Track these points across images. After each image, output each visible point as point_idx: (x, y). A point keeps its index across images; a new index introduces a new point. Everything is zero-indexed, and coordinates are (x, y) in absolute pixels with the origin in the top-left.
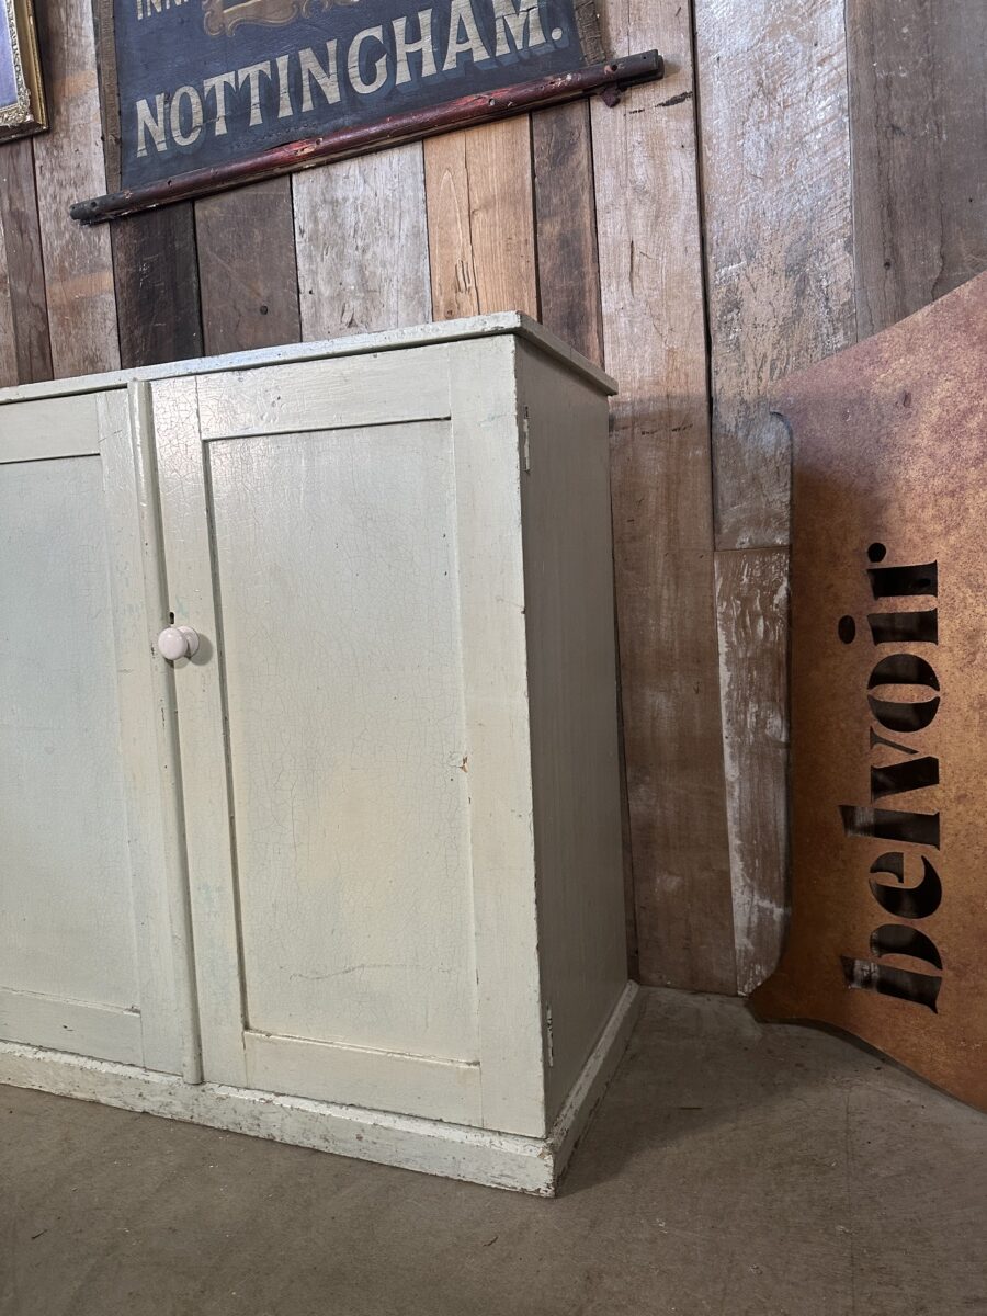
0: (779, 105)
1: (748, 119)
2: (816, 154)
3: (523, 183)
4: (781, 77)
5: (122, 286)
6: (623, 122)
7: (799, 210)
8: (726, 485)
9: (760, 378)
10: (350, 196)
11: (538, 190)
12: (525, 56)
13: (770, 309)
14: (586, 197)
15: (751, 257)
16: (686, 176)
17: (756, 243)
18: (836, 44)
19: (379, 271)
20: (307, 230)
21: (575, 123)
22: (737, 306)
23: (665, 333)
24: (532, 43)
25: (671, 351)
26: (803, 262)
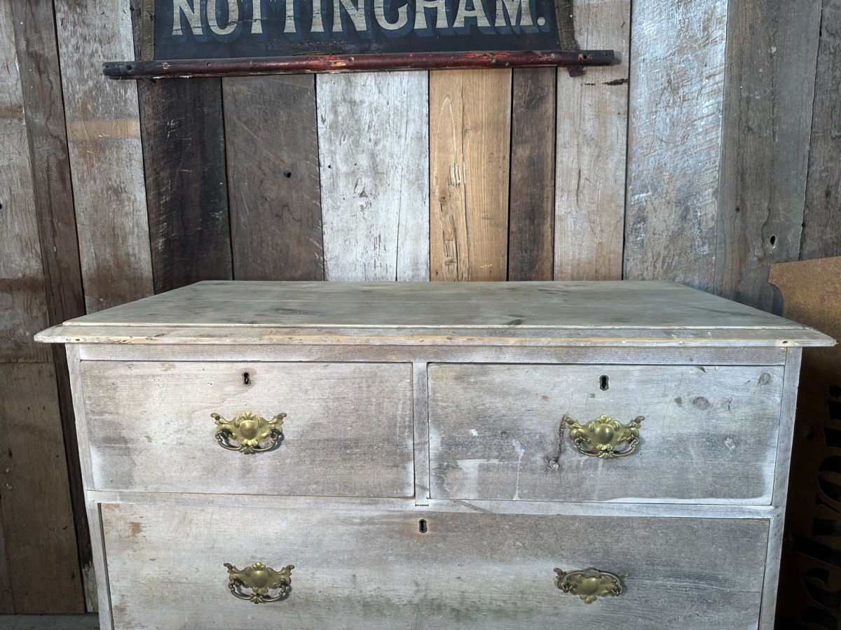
0: (680, 98)
1: (660, 103)
2: (701, 133)
3: (505, 116)
4: (683, 81)
5: (149, 134)
6: (580, 89)
7: (687, 166)
9: (655, 267)
10: (366, 99)
11: (515, 123)
12: (518, 32)
13: (664, 225)
14: (550, 134)
15: (655, 190)
16: (620, 133)
17: (659, 182)
18: (718, 69)
19: (387, 160)
20: (327, 120)
21: (545, 82)
22: (644, 220)
23: (597, 232)
24: (523, 23)
25: (600, 244)
26: (687, 198)
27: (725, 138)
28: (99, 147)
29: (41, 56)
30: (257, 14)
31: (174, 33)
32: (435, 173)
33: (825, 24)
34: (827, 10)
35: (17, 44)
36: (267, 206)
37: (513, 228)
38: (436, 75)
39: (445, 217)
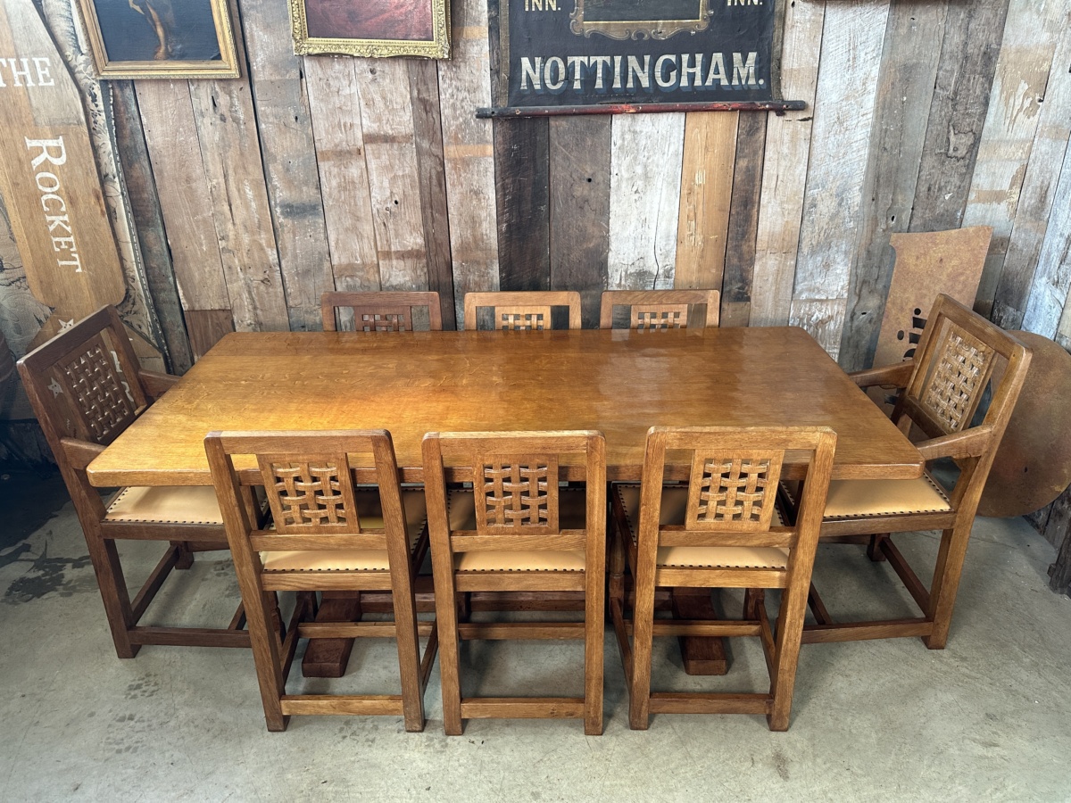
0: (844, 129)
1: (831, 131)
2: (855, 151)
3: (733, 139)
4: (847, 117)
5: (499, 154)
6: (781, 124)
7: (844, 172)
8: (800, 275)
9: (819, 236)
10: (645, 131)
11: (739, 145)
12: (746, 88)
13: (827, 209)
14: (761, 152)
15: (823, 187)
16: (804, 153)
17: (826, 182)
18: (870, 110)
19: (655, 169)
20: (618, 144)
21: (760, 121)
22: (815, 206)
23: (786, 214)
24: (749, 83)
25: (787, 222)
26: (842, 193)
27: (870, 154)
28: (466, 163)
29: (428, 101)
30: (577, 76)
31: (522, 88)
32: (684, 177)
33: (938, 81)
34: (941, 72)
35: (411, 94)
36: (574, 202)
37: (733, 212)
38: (689, 115)
39: (689, 205)
